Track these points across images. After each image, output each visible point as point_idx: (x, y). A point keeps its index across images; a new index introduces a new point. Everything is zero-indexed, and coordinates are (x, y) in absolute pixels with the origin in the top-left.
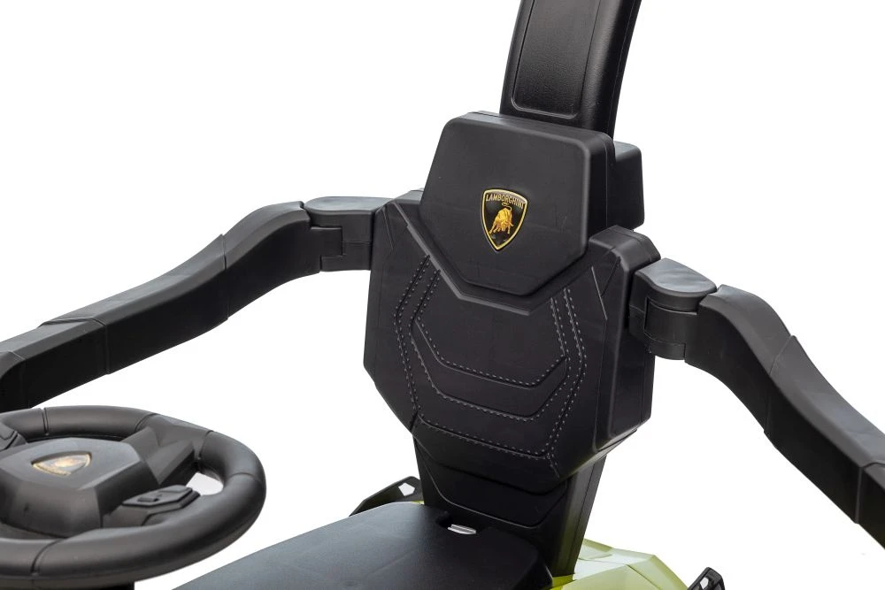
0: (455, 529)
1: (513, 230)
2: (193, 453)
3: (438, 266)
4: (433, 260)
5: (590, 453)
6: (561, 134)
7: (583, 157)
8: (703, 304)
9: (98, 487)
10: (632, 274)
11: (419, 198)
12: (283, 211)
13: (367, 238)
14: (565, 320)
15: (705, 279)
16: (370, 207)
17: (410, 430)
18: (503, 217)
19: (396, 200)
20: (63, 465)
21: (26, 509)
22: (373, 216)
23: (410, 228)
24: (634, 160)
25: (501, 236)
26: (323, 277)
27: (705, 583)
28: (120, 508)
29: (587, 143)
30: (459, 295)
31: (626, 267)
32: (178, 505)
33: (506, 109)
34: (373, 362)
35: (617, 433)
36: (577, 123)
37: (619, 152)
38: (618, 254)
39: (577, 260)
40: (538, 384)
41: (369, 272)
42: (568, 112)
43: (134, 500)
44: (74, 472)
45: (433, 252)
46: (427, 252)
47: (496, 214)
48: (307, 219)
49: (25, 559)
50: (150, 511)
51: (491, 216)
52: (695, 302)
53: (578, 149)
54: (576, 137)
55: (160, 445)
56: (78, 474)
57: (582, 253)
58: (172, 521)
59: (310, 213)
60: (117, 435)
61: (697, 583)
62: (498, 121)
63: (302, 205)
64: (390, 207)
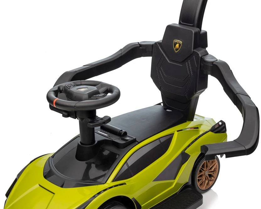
0: (168, 110)
1: (179, 48)
2: (108, 89)
3: (165, 56)
4: (164, 54)
5: (193, 95)
6: (189, 28)
7: (192, 33)
8: (213, 63)
9: (88, 93)
10: (201, 57)
11: (161, 42)
12: (134, 44)
13: (151, 50)
14: (189, 67)
15: (215, 58)
16: (152, 43)
17: (160, 90)
18: (177, 45)
19: (157, 42)
20: (82, 90)
21: (75, 97)
22: (152, 46)
23: (160, 48)
24: (205, 34)
25: (177, 49)
26: (142, 58)
27: (220, 123)
28: (92, 97)
29: (194, 30)
30: (169, 62)
31: (200, 56)
32: (102, 97)
33: (180, 23)
34: (152, 76)
35: (199, 90)
36: (193, 26)
37: (202, 32)
38: (199, 53)
39: (191, 55)
40: (184, 80)
41: (151, 57)
42: (191, 24)
43: (94, 96)
44: (84, 91)
45: (164, 53)
46: (163, 53)
47: (176, 45)
48: (139, 46)
49: (73, 105)
50: (97, 98)
51: (175, 45)
52: (212, 63)
53: (192, 31)
54: (192, 29)
55: (102, 87)
56: (85, 91)
57: (192, 53)
58: (101, 99)
59: (140, 45)
60: (94, 85)
61: (218, 123)
62: (178, 26)
63: (138, 43)
64: (156, 43)
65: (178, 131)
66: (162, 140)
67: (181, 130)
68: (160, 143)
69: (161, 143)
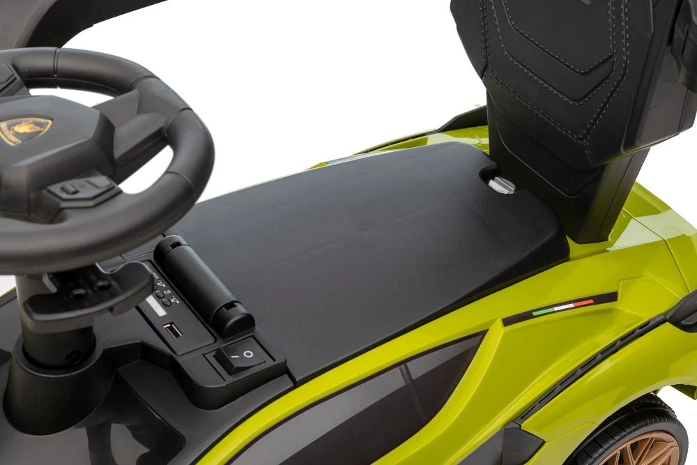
0: (496, 183)
17: (481, 78)
65: (507, 322)
66: (417, 370)
67: (527, 316)
68: (403, 384)
69: (413, 382)
